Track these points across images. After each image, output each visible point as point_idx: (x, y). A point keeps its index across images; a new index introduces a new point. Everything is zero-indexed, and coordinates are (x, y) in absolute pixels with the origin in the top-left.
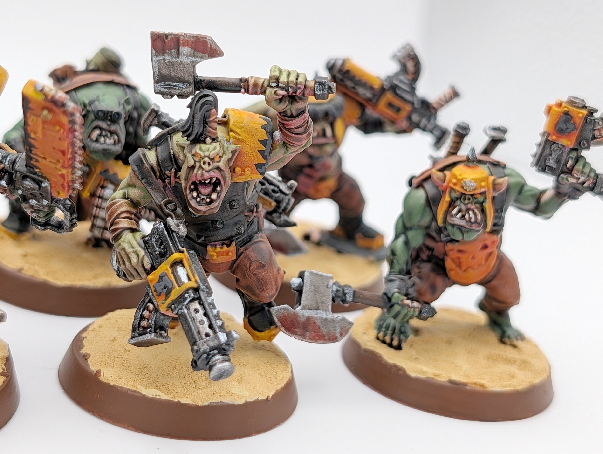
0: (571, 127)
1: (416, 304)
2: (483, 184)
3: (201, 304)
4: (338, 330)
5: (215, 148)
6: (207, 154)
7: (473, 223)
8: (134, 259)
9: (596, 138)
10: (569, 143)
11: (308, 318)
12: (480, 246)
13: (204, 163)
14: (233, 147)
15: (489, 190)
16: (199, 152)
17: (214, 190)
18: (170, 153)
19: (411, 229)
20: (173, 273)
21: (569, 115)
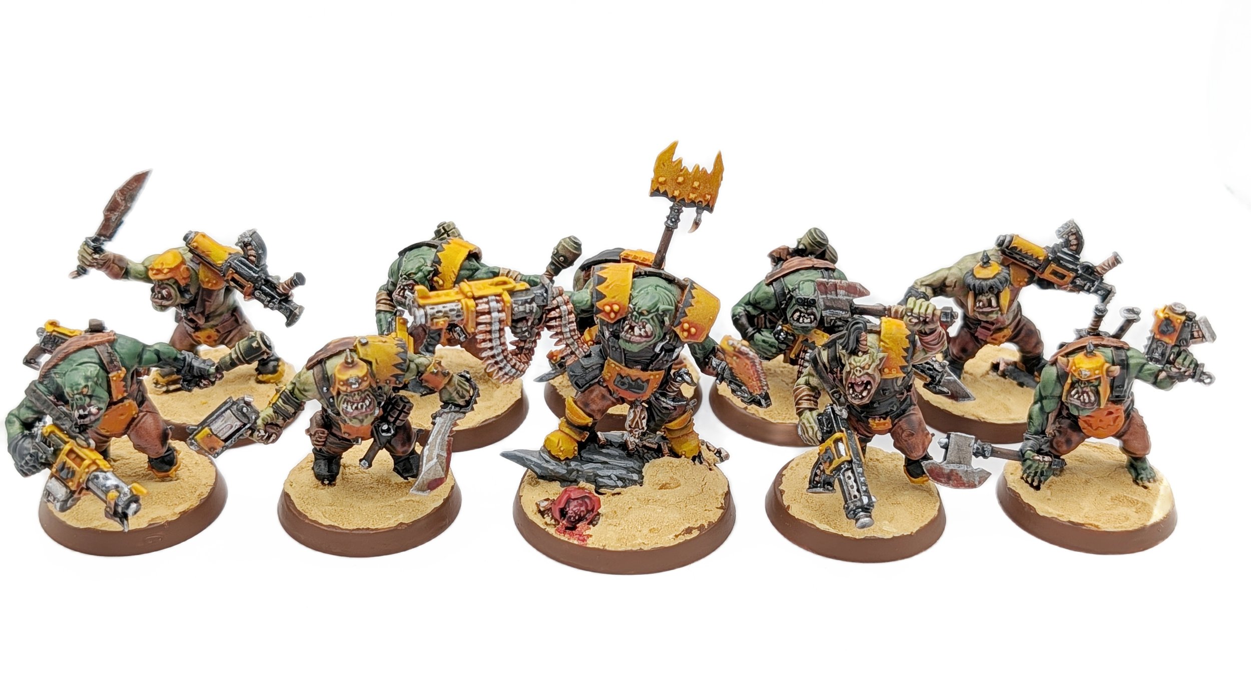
0: (1171, 329)
1: (1047, 458)
2: (1097, 372)
3: (853, 472)
4: (977, 479)
5: (865, 360)
6: (858, 364)
7: (1086, 403)
8: (811, 433)
9: (1195, 338)
10: (1170, 342)
11: (952, 471)
12: (1106, 412)
13: (857, 371)
14: (881, 355)
15: (1103, 376)
16: (853, 362)
17: (865, 388)
18: (836, 355)
19: (1046, 398)
20: (835, 447)
21: (1170, 320)
